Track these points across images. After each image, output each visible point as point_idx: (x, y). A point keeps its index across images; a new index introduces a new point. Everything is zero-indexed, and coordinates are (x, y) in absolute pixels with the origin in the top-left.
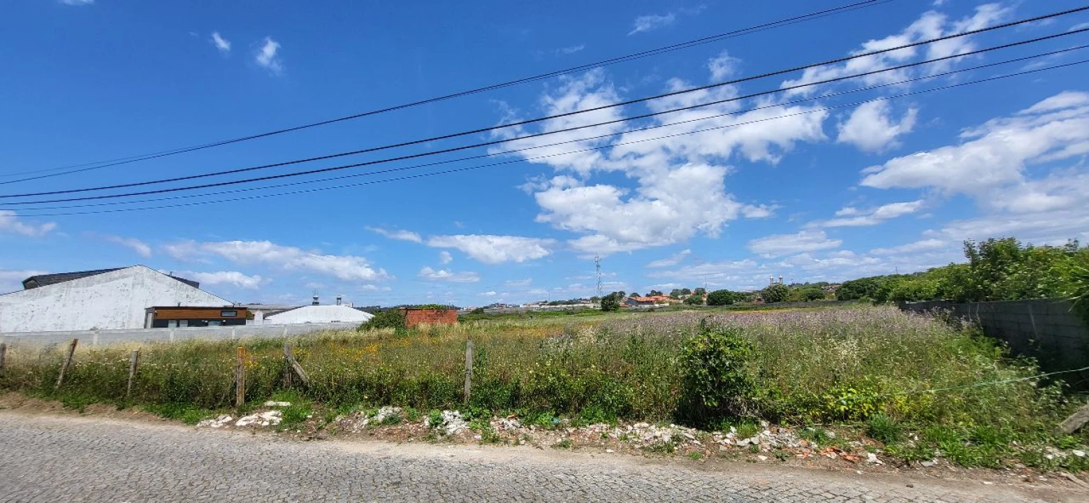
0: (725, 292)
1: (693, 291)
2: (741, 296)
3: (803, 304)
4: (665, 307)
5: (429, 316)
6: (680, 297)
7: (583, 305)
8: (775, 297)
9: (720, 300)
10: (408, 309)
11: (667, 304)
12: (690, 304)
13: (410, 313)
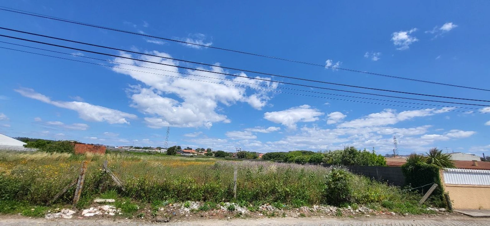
0: (223, 152)
1: (206, 150)
2: (227, 154)
4: (195, 156)
5: (89, 148)
6: (200, 151)
7: (154, 150)
8: (242, 156)
9: (220, 155)
10: (76, 143)
11: (196, 155)
12: (207, 155)
13: (77, 145)
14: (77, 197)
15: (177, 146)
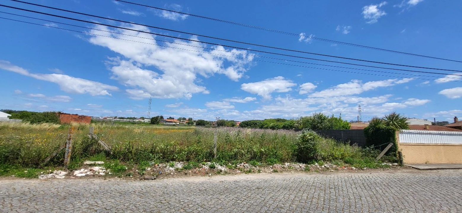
0: (204, 121)
1: (187, 119)
6: (182, 121)
7: (138, 120)
8: (221, 124)
9: (201, 123)
11: (178, 123)
12: (189, 124)
13: (63, 116)
14: (68, 160)
15: (160, 116)
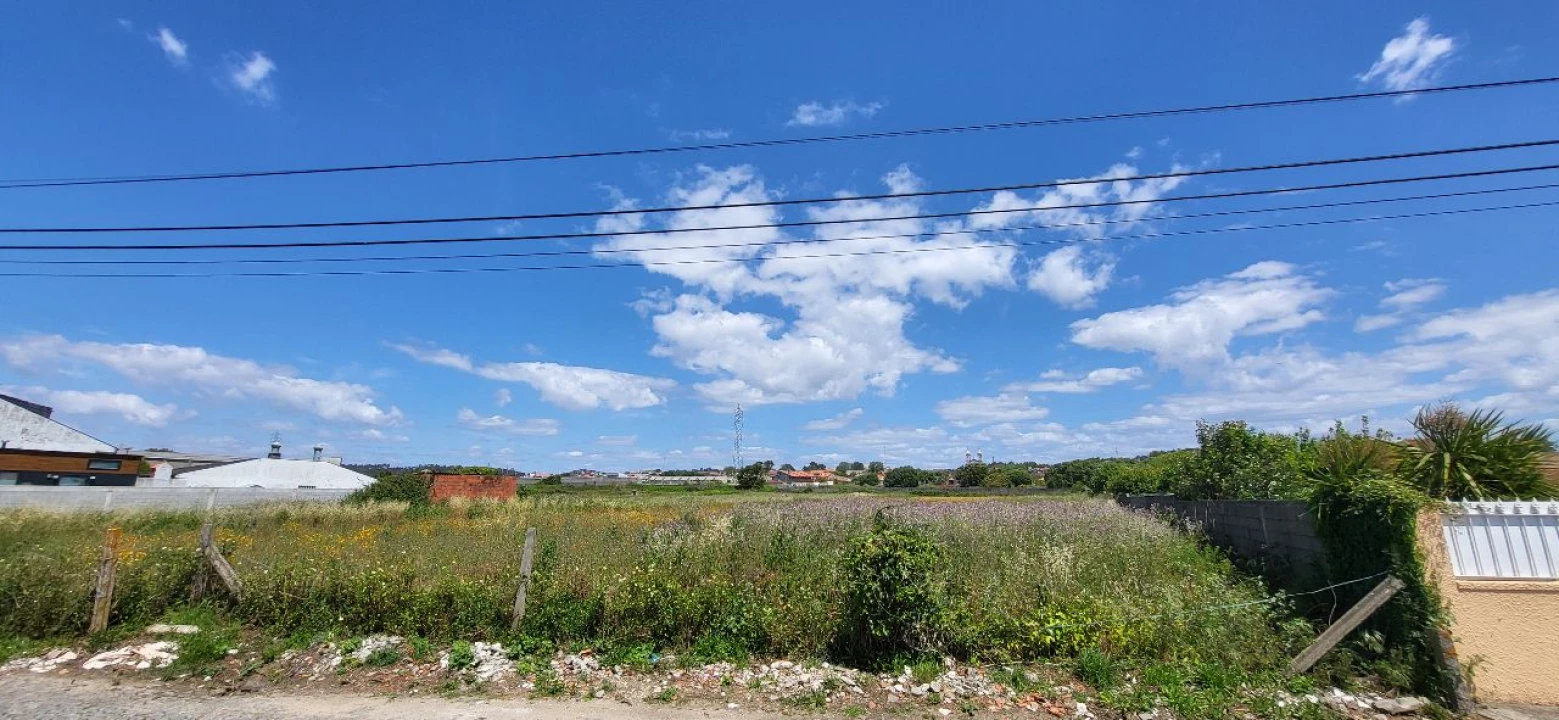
1: (866, 466)
2: (929, 477)
3: (1004, 490)
4: (828, 487)
5: (471, 485)
6: (848, 473)
7: (711, 478)
8: (972, 478)
9: (905, 480)
10: (438, 471)
11: (831, 483)
12: (861, 484)
13: (439, 479)
